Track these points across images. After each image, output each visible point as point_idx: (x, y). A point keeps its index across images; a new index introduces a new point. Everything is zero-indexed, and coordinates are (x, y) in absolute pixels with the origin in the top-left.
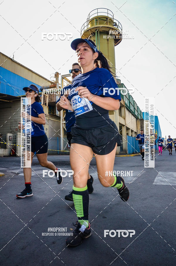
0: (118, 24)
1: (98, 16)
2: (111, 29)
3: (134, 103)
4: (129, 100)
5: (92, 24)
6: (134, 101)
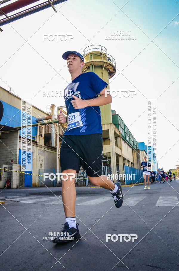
0: (111, 59)
1: (92, 52)
2: (105, 63)
3: (129, 133)
5: (87, 59)
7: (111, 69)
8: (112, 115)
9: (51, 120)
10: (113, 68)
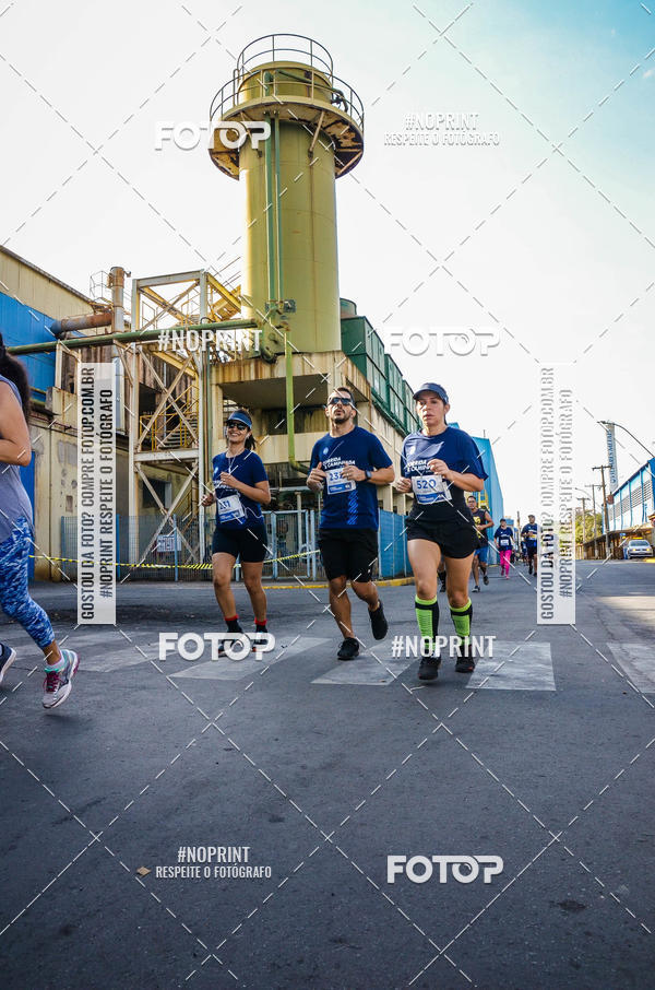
0: (347, 97)
1: (274, 62)
2: (323, 113)
3: (404, 388)
4: (387, 379)
5: (253, 93)
6: (404, 381)
7: (345, 138)
8: (342, 320)
9: (109, 330)
10: (353, 135)
